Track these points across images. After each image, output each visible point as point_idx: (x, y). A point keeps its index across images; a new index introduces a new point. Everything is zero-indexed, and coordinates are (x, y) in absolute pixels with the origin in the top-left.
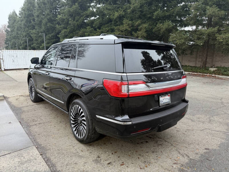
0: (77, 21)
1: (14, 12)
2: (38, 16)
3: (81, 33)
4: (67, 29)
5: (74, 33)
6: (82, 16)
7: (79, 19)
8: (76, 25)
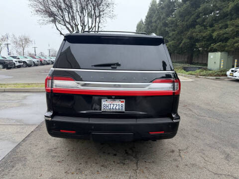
0: (187, 21)
1: (142, 21)
2: (155, 22)
3: (189, 33)
4: (175, 31)
5: (182, 34)
6: (193, 15)
7: (189, 19)
8: (185, 25)
